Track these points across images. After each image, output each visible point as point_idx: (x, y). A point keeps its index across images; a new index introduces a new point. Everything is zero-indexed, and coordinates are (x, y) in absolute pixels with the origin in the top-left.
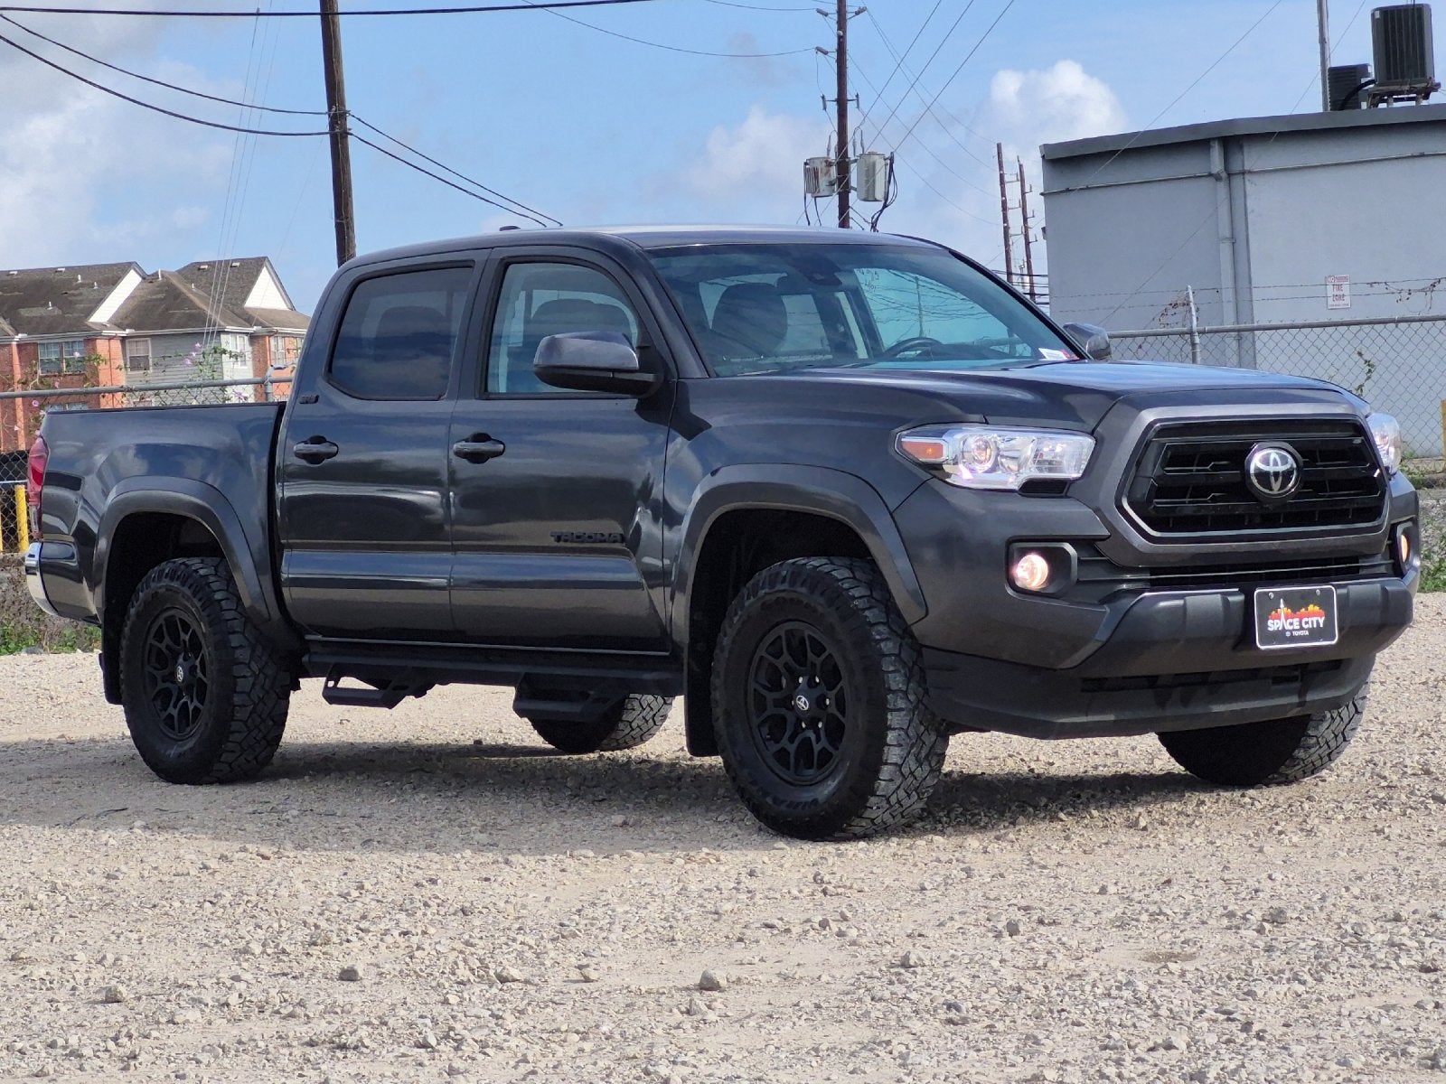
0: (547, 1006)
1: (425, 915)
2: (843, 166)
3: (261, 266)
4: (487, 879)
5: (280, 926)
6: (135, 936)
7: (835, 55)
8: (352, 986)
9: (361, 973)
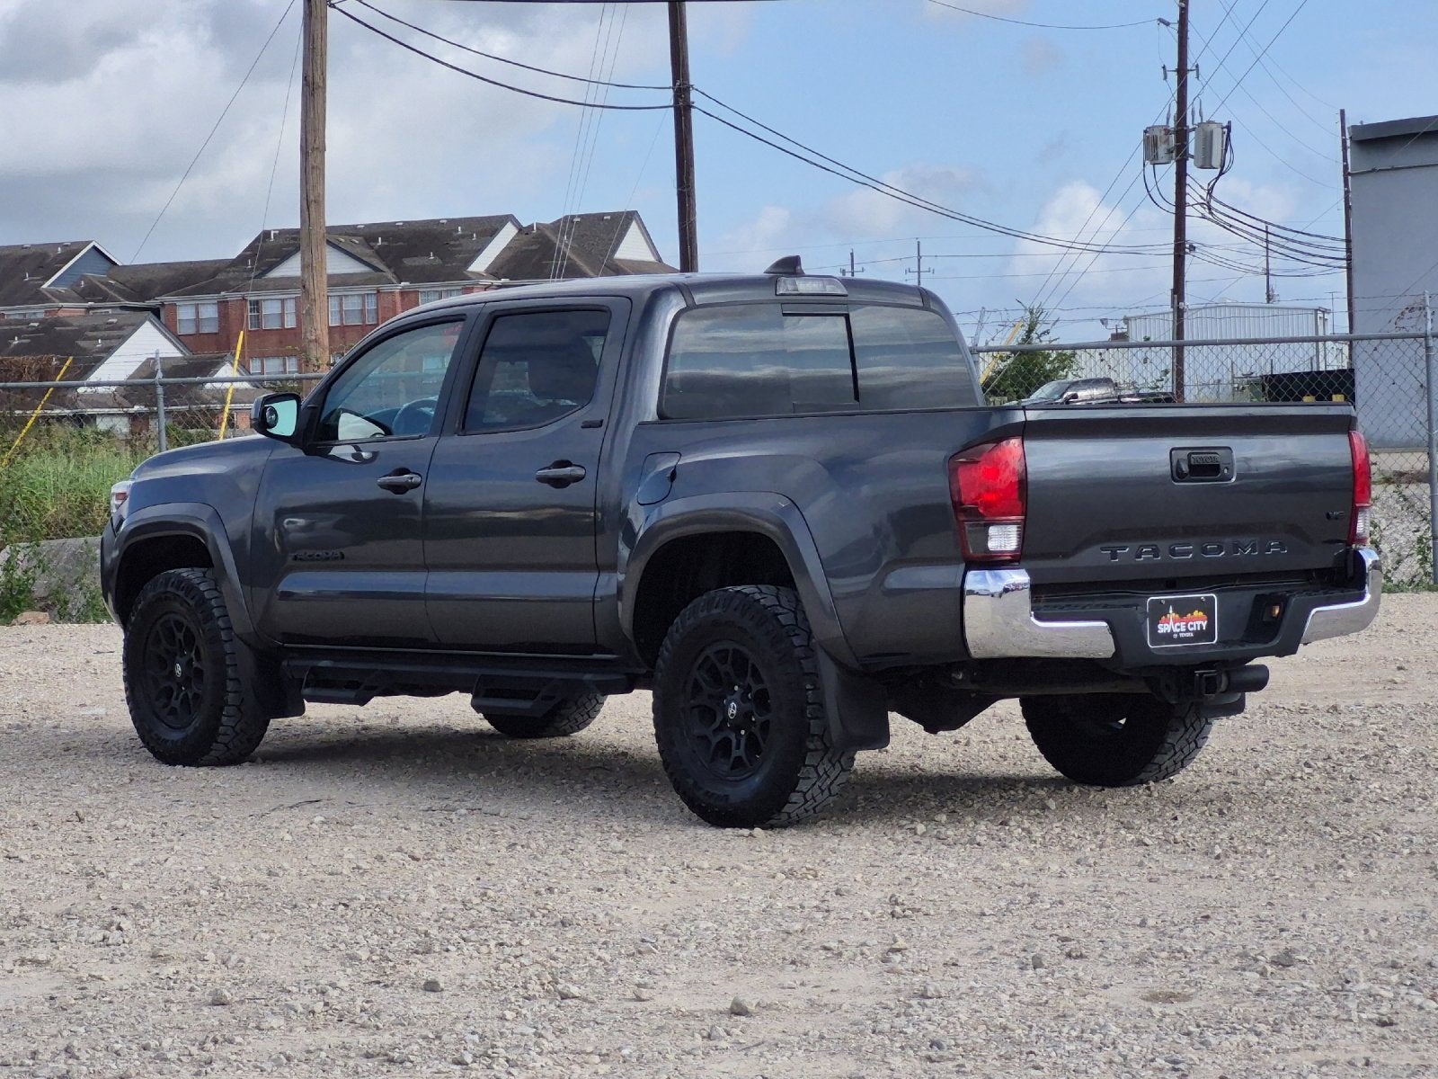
0: (588, 1026)
1: (528, 925)
2: (1181, 132)
3: (631, 220)
4: (600, 890)
5: (395, 933)
6: (266, 936)
7: (1177, 26)
8: (432, 996)
9: (442, 985)
